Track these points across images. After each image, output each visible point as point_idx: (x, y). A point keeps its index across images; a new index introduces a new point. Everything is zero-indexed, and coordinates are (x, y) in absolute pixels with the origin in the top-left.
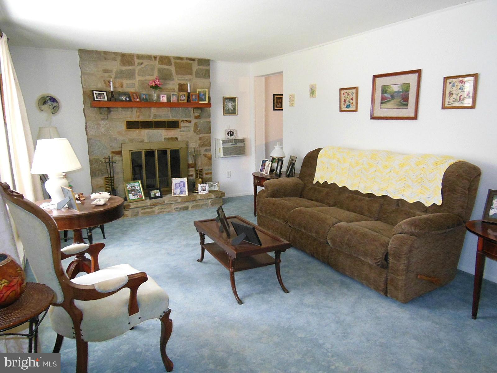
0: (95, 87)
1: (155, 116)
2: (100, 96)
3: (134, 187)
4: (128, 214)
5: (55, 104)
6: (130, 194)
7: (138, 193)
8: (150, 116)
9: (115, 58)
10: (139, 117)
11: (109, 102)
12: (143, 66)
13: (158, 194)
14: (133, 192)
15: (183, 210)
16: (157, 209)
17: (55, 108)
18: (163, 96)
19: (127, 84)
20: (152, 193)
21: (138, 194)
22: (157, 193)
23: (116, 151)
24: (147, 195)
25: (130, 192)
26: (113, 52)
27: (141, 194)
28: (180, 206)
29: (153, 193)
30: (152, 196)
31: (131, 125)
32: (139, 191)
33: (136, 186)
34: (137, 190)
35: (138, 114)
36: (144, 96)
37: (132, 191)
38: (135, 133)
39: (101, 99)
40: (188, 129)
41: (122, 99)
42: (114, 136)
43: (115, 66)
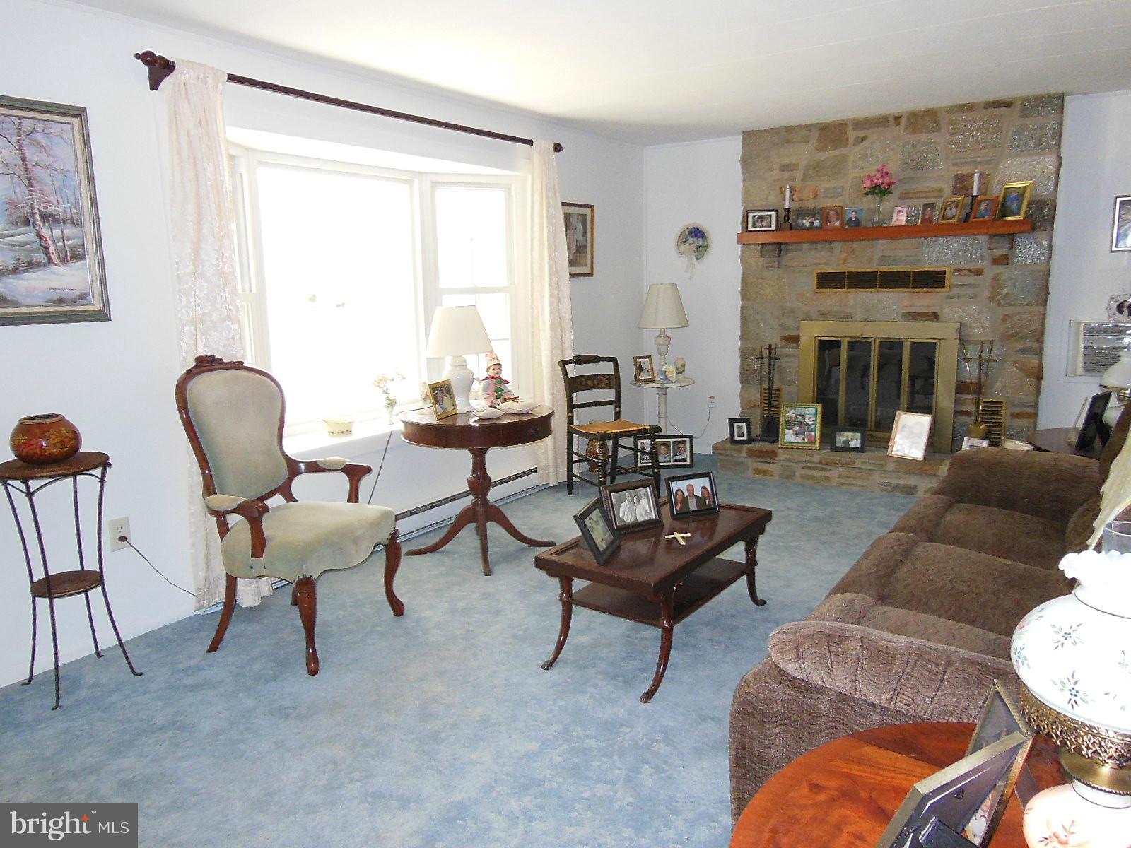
0: (764, 203)
1: (884, 259)
2: (762, 222)
3: (803, 416)
4: (772, 472)
5: (700, 241)
6: (787, 431)
7: (809, 431)
8: (870, 261)
9: (807, 136)
10: (845, 262)
11: (778, 232)
12: (866, 144)
13: (855, 442)
14: (797, 428)
15: (901, 492)
16: (837, 475)
17: (700, 249)
18: (900, 211)
19: (826, 189)
20: (841, 438)
21: (806, 433)
22: (852, 440)
23: (791, 336)
24: (828, 438)
25: (789, 425)
26: (804, 124)
27: (813, 433)
28: (895, 482)
29: (843, 439)
30: (839, 444)
31: (827, 281)
32: (810, 428)
33: (806, 416)
34: (807, 424)
35: (844, 255)
36: (853, 215)
37: (795, 424)
38: (835, 298)
39: (762, 226)
40: (970, 291)
41: (804, 224)
42: (789, 305)
43: (803, 154)
